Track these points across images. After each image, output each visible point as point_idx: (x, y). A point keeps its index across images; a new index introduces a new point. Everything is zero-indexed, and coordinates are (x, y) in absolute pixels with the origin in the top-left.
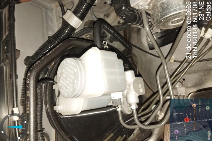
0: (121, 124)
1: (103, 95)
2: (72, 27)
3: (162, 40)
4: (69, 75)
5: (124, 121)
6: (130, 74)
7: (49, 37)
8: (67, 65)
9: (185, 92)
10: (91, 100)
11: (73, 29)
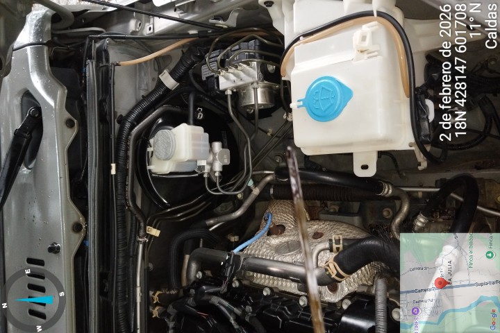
0: (206, 189)
1: (188, 161)
2: (167, 88)
5: (210, 189)
6: (217, 146)
7: (143, 96)
10: (180, 163)
11: (168, 90)
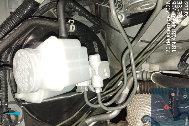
3: (131, 20)
4: (24, 69)
6: (96, 58)
7: (11, 13)
8: (22, 58)
9: (148, 68)
